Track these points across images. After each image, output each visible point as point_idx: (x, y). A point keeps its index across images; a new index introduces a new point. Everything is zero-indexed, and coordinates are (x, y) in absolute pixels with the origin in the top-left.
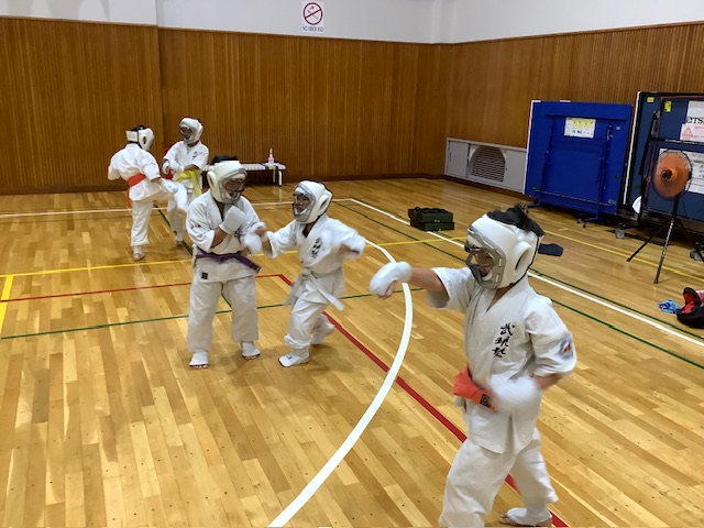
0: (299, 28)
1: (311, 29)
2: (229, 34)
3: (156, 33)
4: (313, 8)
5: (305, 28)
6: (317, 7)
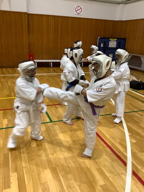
1: (78, 15)
2: (51, 16)
3: (27, 15)
4: (79, 8)
5: (75, 15)
6: (80, 8)
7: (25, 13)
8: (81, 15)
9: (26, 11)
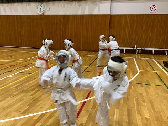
0: (149, 12)
1: (153, 12)
2: (128, 15)
3: (109, 16)
4: (153, 6)
5: (150, 12)
6: (155, 6)
7: (108, 15)
8: (155, 12)
9: (109, 13)
